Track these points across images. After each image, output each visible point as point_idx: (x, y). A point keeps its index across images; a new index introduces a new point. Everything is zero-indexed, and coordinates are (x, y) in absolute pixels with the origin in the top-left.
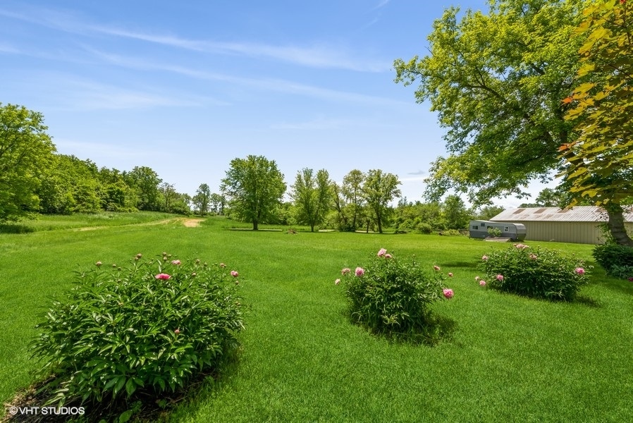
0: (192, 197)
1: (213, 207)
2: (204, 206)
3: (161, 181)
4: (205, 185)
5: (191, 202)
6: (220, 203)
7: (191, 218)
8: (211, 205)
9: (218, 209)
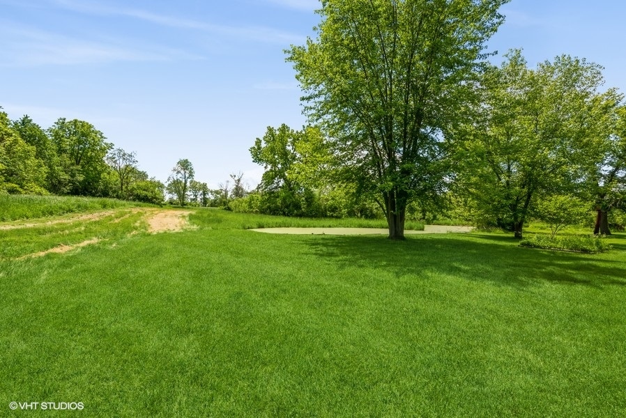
0: (166, 185)
1: (192, 197)
2: (182, 197)
3: (111, 146)
4: (186, 161)
5: (165, 191)
6: (201, 192)
7: (165, 208)
8: (190, 194)
9: (199, 199)
